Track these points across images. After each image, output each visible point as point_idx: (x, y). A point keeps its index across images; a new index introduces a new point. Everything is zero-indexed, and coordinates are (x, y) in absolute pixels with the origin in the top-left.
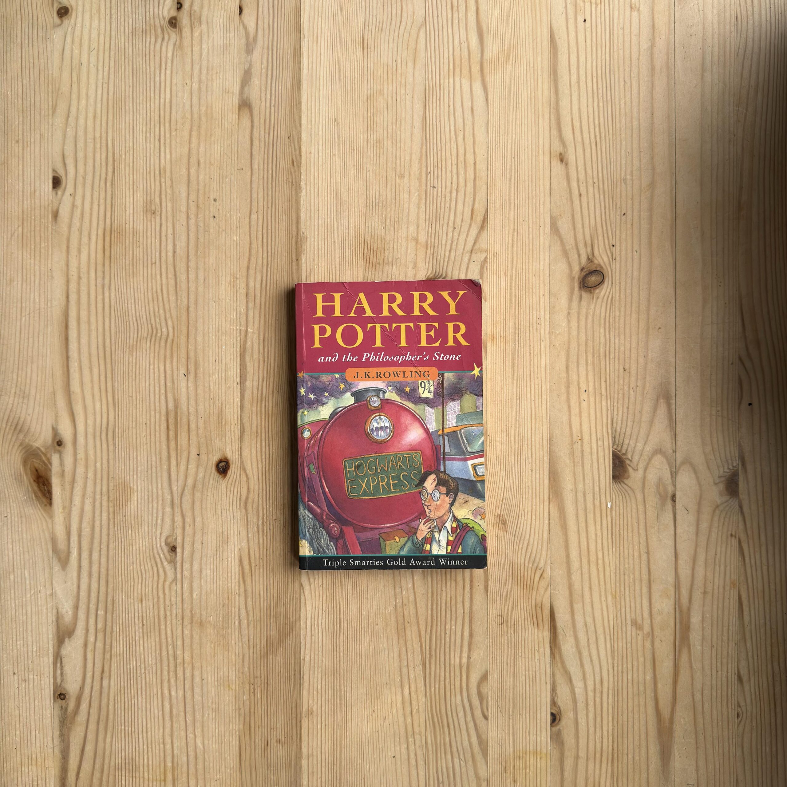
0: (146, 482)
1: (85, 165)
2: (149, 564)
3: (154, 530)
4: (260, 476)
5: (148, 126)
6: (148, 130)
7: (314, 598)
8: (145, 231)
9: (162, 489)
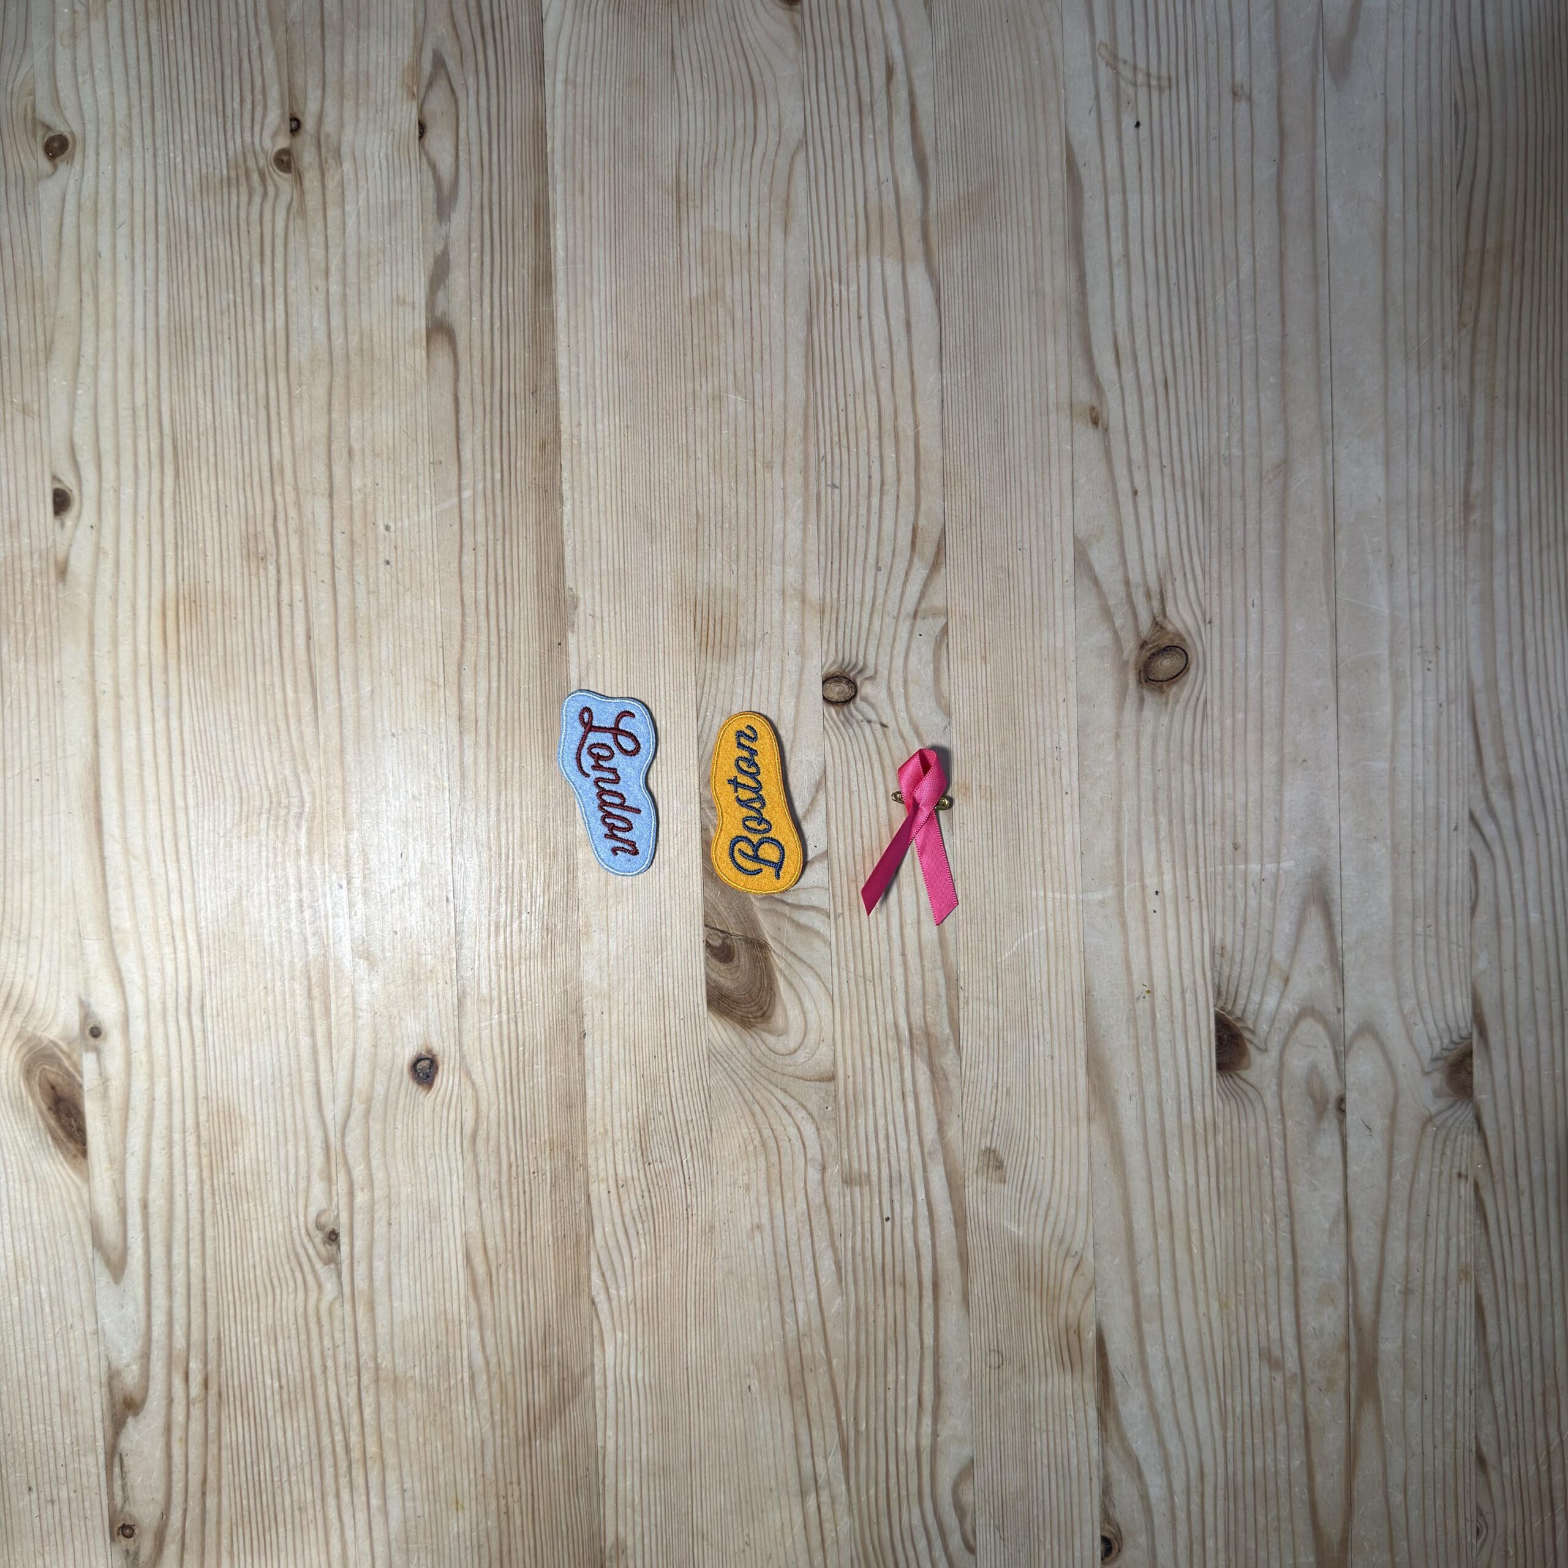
0: (271, 1105)
1: (118, 463)
2: (287, 1267)
3: (292, 1201)
4: (501, 1085)
5: (243, 380)
6: (243, 387)
7: (618, 1326)
8: (247, 595)
9: (304, 1119)
